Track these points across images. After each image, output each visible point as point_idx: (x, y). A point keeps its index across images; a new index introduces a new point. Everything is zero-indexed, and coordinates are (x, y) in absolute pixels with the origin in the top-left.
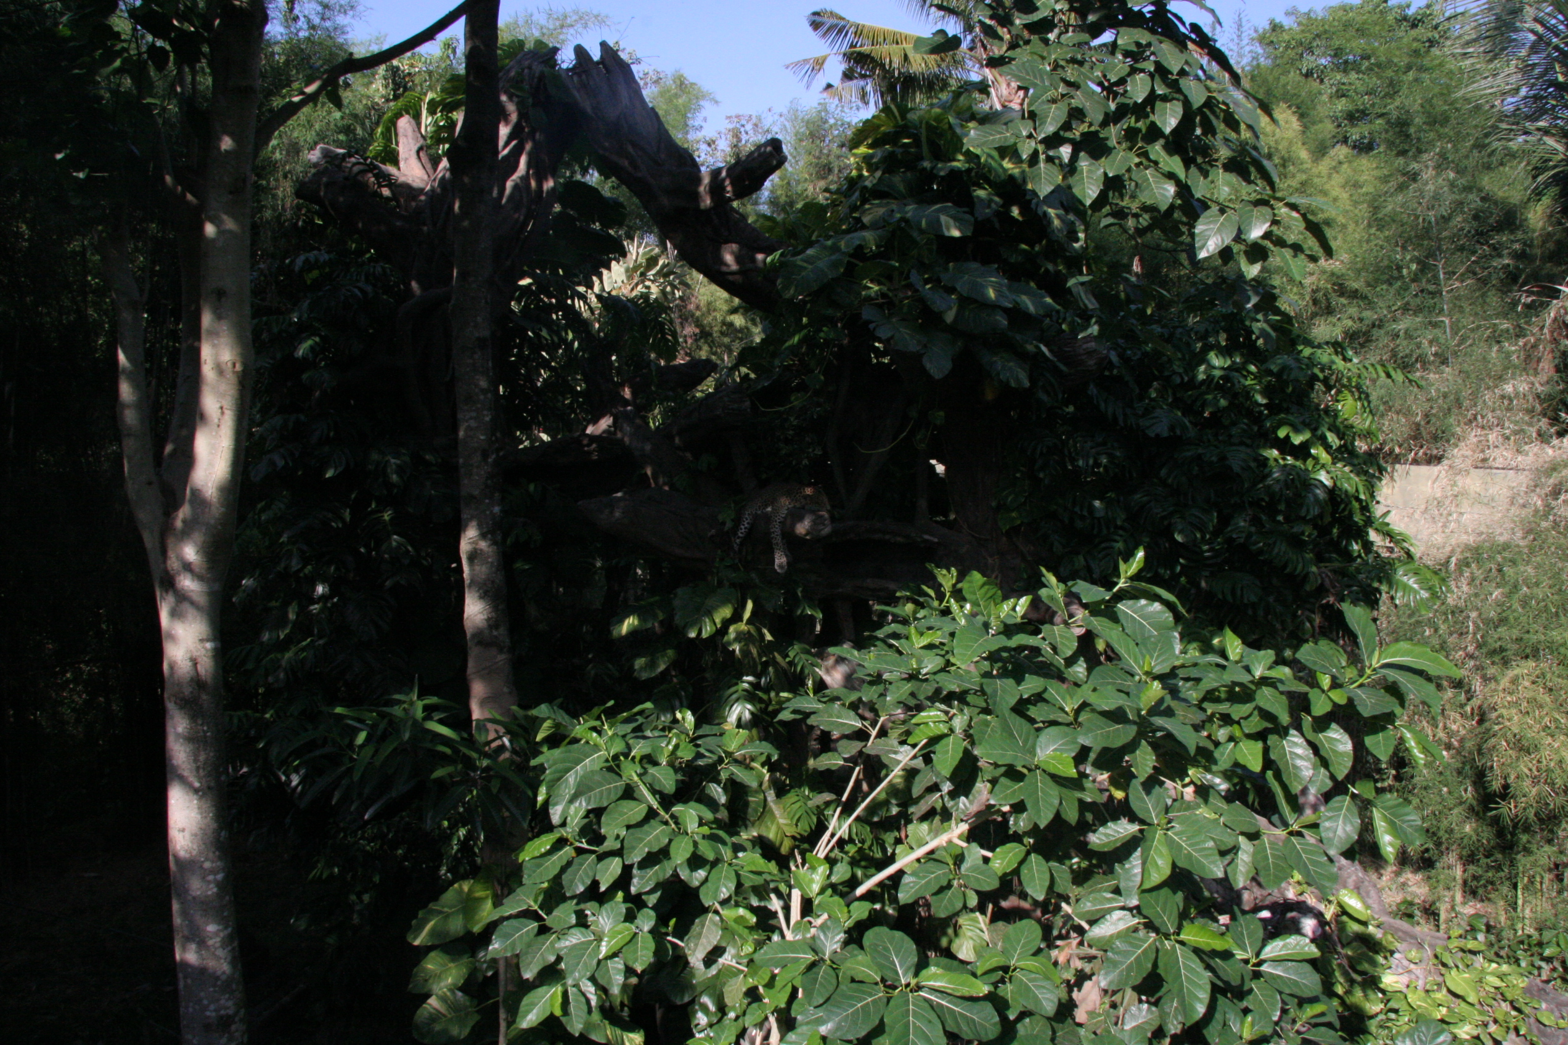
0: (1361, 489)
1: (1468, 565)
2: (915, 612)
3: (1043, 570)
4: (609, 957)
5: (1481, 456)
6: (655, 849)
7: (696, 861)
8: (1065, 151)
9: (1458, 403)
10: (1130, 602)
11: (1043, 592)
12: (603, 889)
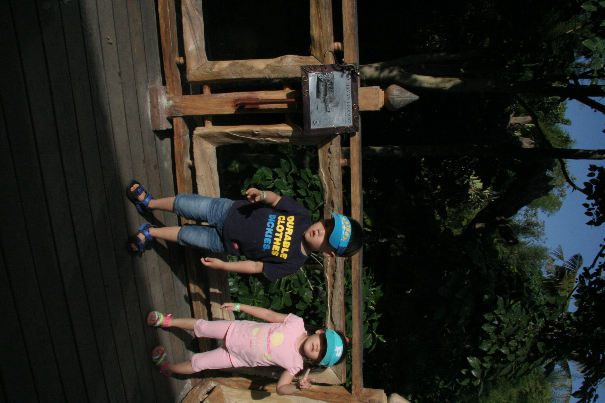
2: (369, 279)
3: (381, 314)
4: (281, 192)
6: (309, 205)
8: (496, 322)
10: (372, 337)
11: (375, 314)
12: (298, 191)
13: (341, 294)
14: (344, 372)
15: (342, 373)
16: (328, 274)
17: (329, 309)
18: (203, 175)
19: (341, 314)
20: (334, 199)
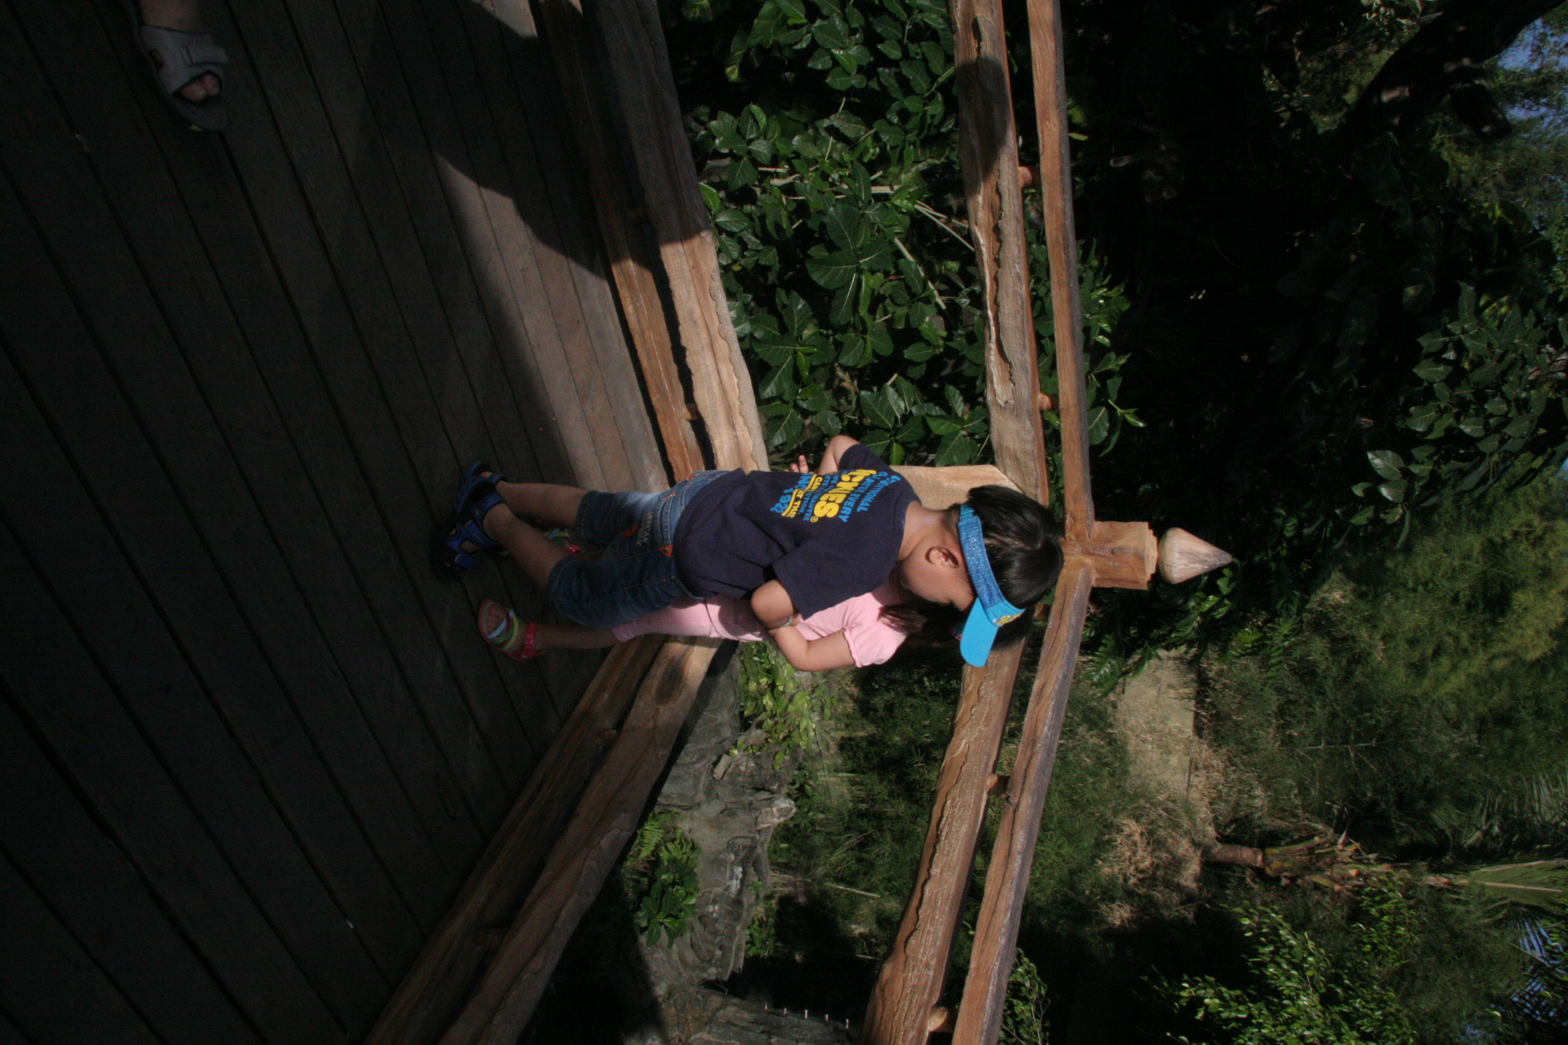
0: (1180, 634)
1: (1109, 744)
2: (1091, 268)
3: (1129, 355)
4: (833, 57)
5: (1200, 766)
7: (904, 115)
9: (1249, 751)
10: (1106, 416)
11: (1113, 355)
13: (1020, 278)
14: (1043, 484)
15: (1037, 486)
16: (980, 229)
17: (992, 322)
19: (1023, 333)
20: (978, 15)
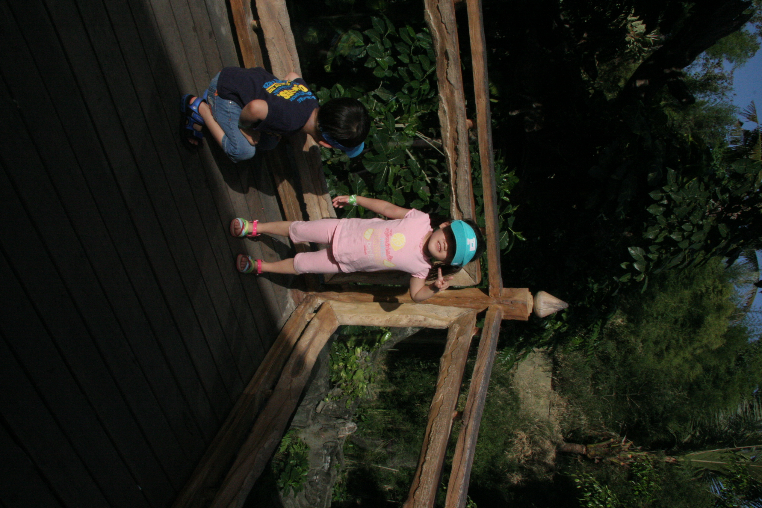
0: (544, 340)
1: (511, 394)
2: (500, 163)
3: (518, 206)
4: (376, 61)
5: (555, 404)
6: (414, 75)
7: (411, 90)
8: (665, 202)
9: (578, 397)
10: (508, 235)
11: (511, 206)
12: (399, 57)
13: (467, 173)
14: (478, 270)
15: (475, 271)
16: (448, 149)
17: (454, 193)
18: (273, 38)
19: (469, 198)
20: (448, 48)
